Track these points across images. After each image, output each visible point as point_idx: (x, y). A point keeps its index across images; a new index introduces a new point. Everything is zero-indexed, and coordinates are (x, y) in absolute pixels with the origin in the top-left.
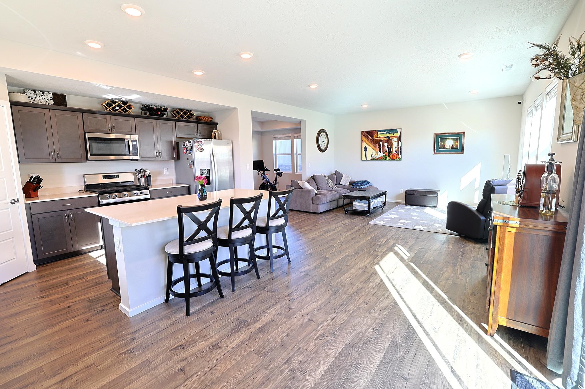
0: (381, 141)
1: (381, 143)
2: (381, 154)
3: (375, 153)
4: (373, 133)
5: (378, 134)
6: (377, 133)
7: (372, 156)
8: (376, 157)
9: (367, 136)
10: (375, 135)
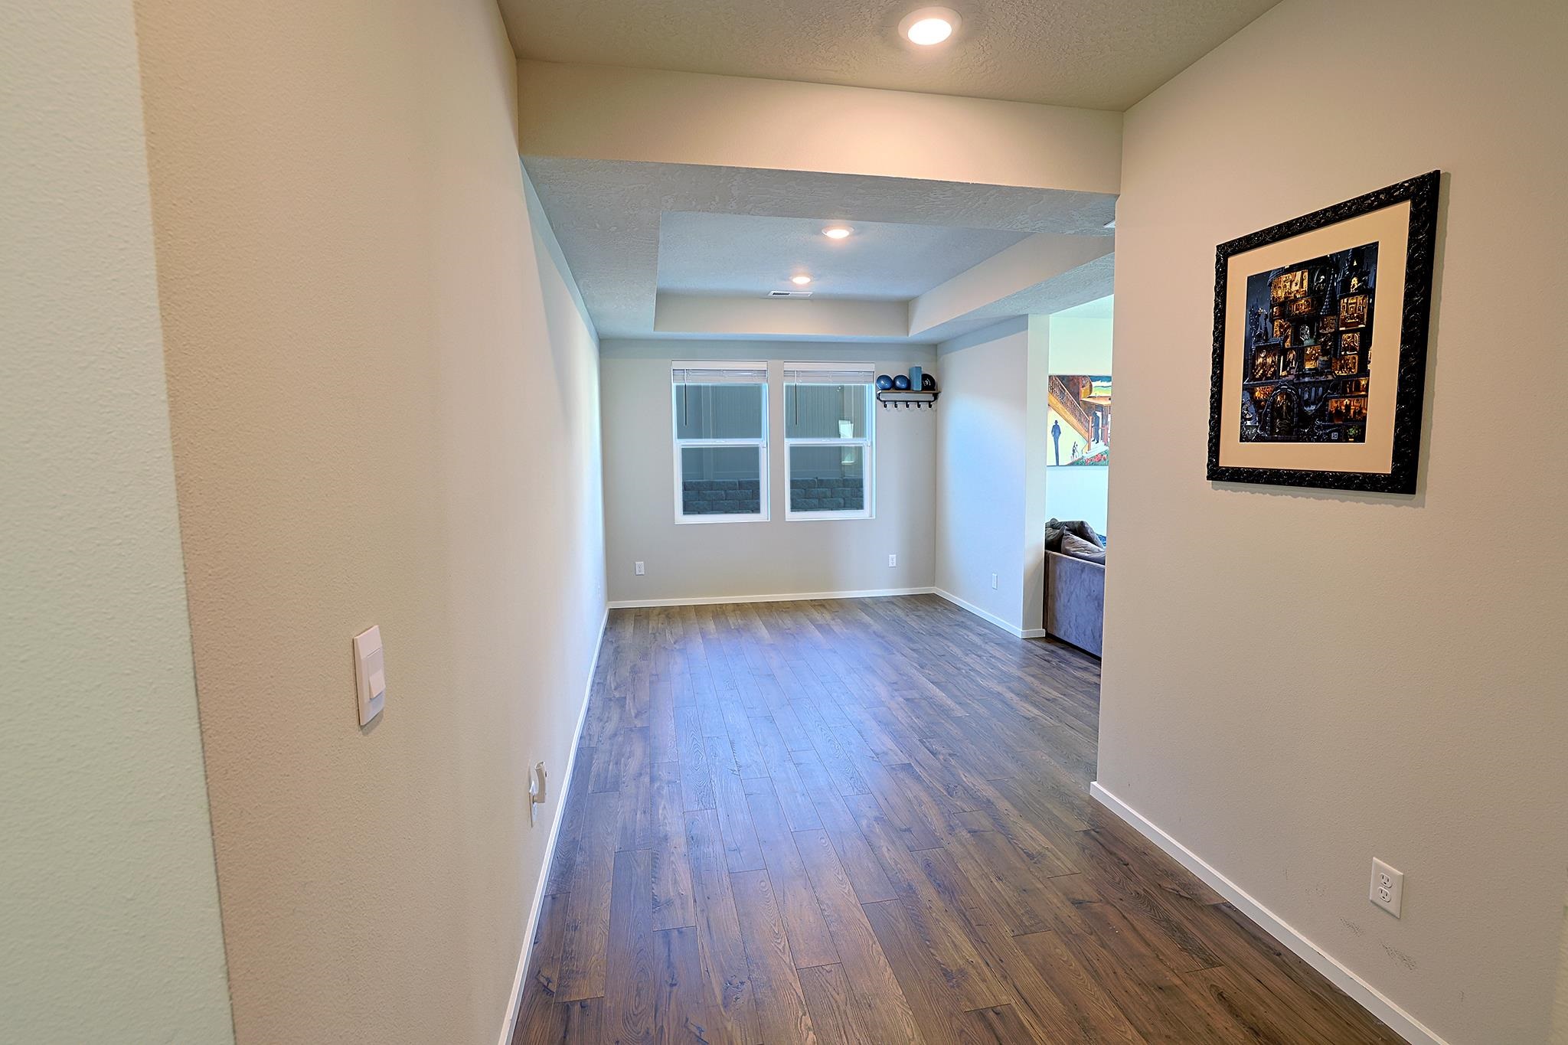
0: (1100, 407)
1: (1099, 414)
2: (1099, 448)
3: (1082, 444)
4: (1079, 383)
5: (1091, 386)
6: (1088, 384)
7: (1074, 451)
8: (1084, 454)
9: (1062, 392)
10: (1082, 390)
